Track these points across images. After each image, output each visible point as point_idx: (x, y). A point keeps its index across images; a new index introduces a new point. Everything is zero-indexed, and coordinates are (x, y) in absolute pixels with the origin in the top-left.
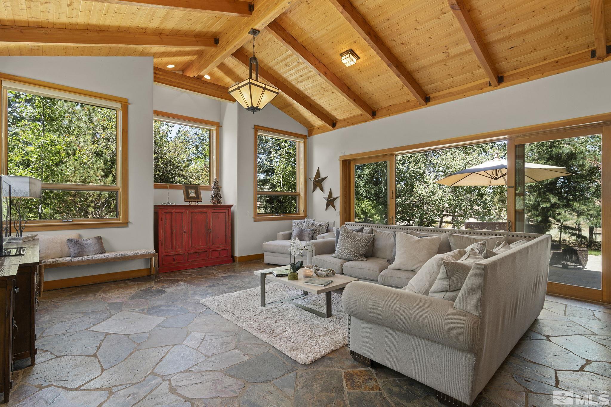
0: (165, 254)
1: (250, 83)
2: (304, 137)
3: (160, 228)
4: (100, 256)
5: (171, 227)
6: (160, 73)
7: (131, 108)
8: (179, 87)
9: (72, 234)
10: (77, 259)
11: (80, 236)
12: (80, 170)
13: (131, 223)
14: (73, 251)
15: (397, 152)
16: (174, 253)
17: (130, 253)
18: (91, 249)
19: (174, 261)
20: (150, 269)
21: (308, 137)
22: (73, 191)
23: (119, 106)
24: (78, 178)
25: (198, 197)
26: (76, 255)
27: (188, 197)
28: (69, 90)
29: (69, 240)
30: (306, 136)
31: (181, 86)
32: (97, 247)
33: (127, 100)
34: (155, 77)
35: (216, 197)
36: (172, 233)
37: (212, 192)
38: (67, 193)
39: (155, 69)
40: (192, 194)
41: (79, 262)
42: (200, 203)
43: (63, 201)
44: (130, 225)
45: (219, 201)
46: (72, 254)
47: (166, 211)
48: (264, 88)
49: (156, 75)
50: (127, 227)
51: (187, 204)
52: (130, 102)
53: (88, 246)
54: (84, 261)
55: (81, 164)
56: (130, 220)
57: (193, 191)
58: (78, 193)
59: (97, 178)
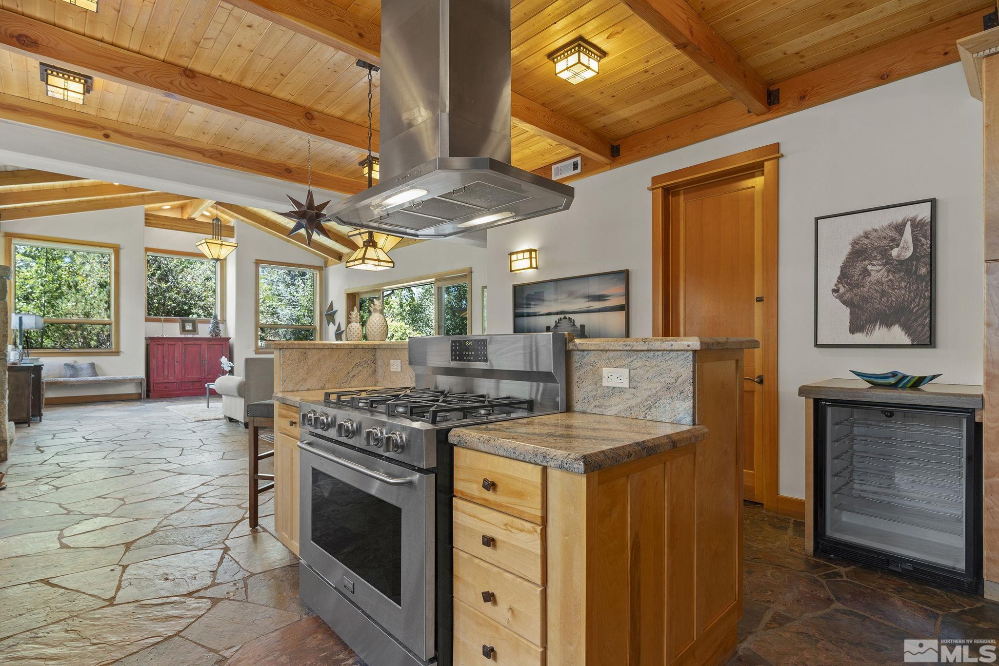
0: (157, 381)
1: (207, 242)
2: (320, 269)
3: (151, 357)
4: (92, 378)
5: (163, 357)
6: (152, 218)
7: (122, 252)
8: (172, 229)
9: (69, 360)
10: (72, 379)
11: (76, 362)
12: (81, 302)
13: (123, 352)
14: (69, 373)
15: (385, 288)
16: (166, 381)
17: (119, 377)
18: (85, 372)
19: (166, 388)
20: (141, 394)
21: (324, 268)
22: (74, 325)
23: (111, 251)
24: (80, 311)
25: (194, 330)
26: (72, 376)
27: (183, 330)
28: (67, 241)
29: (65, 364)
30: (322, 267)
31: (173, 228)
32: (90, 371)
33: (119, 245)
34: (146, 222)
35: (213, 330)
36: (164, 363)
37: (211, 325)
38: (68, 325)
39: (146, 215)
40: (189, 327)
41: (73, 381)
42: (196, 336)
43: (63, 334)
44: (121, 354)
45: (217, 334)
46: (68, 375)
47: (158, 343)
48: (222, 245)
49: (147, 221)
50: (119, 355)
51: (183, 336)
52: (121, 247)
53: (82, 369)
54: (78, 381)
55: (83, 296)
56: (122, 349)
57: (190, 324)
58: (80, 326)
59: (100, 311)
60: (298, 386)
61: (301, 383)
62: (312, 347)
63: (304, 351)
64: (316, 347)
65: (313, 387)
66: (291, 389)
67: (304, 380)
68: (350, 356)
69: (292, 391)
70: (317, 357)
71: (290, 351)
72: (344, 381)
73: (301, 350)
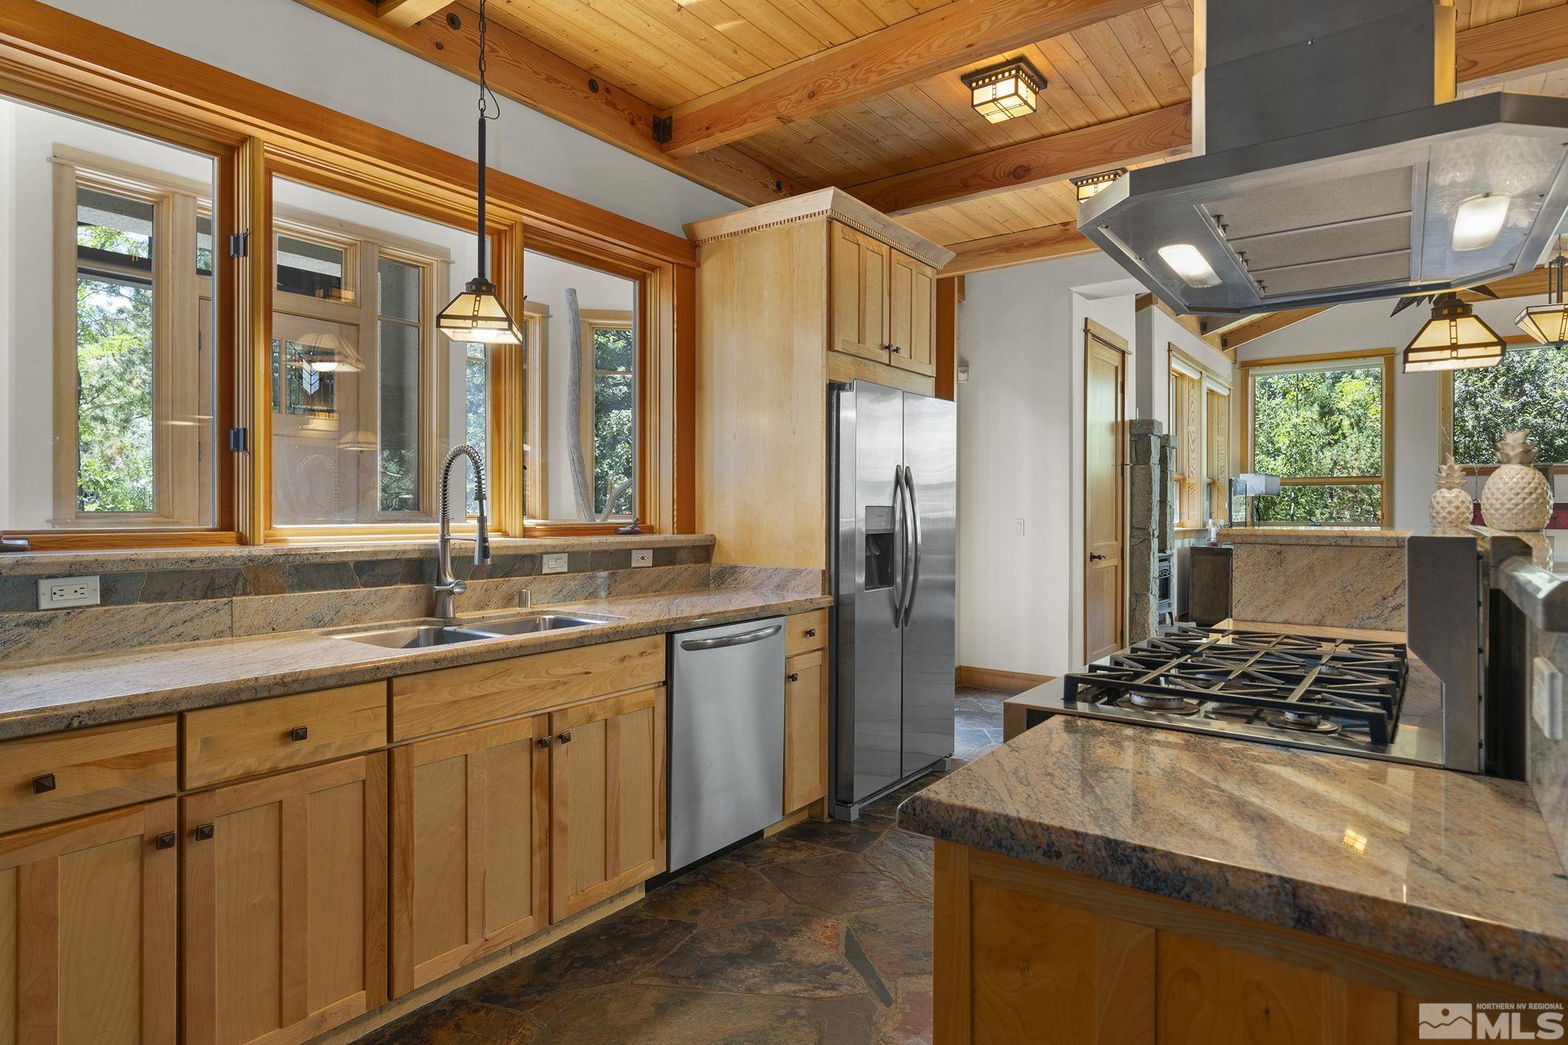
60: (1265, 614)
61: (1271, 607)
62: (1293, 541)
63: (1278, 548)
64: (1301, 542)
65: (1298, 619)
66: (1252, 616)
67: (1278, 603)
68: (1389, 563)
69: (1252, 621)
70: (1305, 562)
71: (1250, 547)
72: (1373, 614)
73: (1271, 547)
